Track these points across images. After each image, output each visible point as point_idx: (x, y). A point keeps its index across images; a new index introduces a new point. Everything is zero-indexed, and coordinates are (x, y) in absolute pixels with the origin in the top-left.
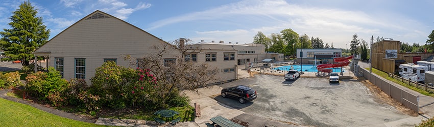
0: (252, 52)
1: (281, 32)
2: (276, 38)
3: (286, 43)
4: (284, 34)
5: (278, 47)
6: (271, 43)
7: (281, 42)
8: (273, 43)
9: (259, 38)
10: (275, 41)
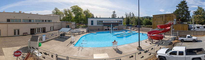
0: (49, 21)
1: (71, 8)
2: (67, 12)
3: (74, 16)
4: (73, 9)
5: (69, 18)
6: (63, 15)
7: (70, 14)
8: (65, 16)
9: (55, 12)
10: (66, 14)
